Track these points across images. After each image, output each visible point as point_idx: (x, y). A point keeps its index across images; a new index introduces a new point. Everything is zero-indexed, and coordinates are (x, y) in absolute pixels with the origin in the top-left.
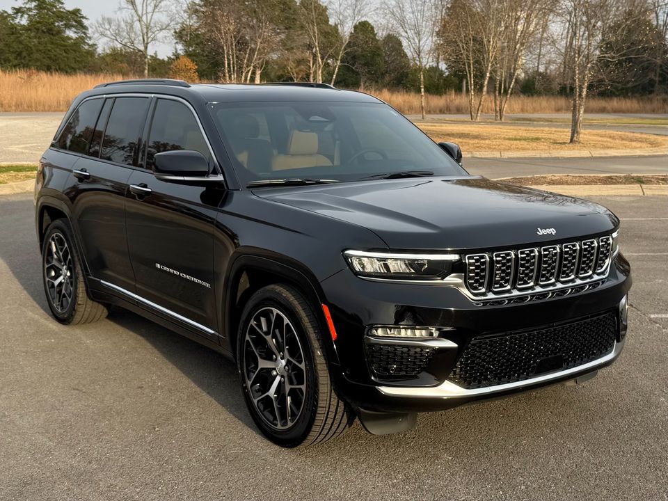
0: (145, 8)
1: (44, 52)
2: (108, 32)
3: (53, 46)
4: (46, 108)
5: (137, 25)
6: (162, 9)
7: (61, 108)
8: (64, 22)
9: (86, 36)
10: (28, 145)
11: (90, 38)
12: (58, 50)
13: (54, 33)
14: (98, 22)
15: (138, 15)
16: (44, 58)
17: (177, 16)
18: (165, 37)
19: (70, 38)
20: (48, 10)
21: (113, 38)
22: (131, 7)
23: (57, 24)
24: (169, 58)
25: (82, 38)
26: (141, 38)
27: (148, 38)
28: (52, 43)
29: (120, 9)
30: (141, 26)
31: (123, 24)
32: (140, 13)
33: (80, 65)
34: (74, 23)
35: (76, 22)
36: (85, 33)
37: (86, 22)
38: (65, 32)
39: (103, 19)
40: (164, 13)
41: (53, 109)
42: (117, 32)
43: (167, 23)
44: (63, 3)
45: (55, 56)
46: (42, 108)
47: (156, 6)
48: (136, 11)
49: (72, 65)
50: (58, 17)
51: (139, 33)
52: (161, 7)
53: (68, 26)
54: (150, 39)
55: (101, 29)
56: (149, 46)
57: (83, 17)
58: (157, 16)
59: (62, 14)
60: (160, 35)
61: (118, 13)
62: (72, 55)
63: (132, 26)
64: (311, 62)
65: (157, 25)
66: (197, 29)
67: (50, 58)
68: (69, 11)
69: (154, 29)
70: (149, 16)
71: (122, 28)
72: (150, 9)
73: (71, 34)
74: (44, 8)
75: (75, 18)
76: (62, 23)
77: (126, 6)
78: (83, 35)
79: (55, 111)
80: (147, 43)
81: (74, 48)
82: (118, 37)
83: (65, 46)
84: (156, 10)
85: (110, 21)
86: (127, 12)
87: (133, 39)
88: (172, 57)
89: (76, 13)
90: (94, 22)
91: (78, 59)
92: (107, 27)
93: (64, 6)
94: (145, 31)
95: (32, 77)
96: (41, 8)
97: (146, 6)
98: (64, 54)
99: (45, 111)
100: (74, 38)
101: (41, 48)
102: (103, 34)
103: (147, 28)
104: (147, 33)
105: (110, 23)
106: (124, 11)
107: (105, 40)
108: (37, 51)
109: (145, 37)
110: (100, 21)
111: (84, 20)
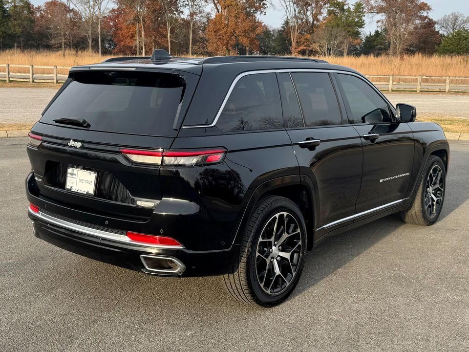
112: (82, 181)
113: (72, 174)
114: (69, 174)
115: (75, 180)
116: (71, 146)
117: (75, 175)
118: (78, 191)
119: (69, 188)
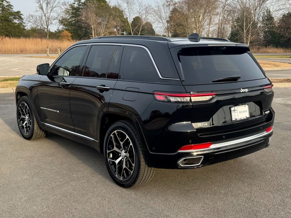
0: (47, 11)
1: (5, 29)
2: (32, 21)
3: (8, 26)
4: (12, 52)
5: (44, 17)
6: (54, 11)
7: (18, 52)
8: (13, 16)
9: (23, 22)
10: (19, 68)
11: (24, 23)
12: (11, 28)
13: (9, 21)
14: (27, 16)
15: (44, 14)
16: (5, 31)
17: (61, 14)
18: (56, 23)
19: (16, 23)
20: (7, 11)
21: (34, 23)
22: (41, 10)
23: (10, 17)
24: (55, 31)
25: (21, 23)
26: (45, 23)
27: (48, 23)
28: (8, 25)
29: (37, 11)
30: (46, 18)
31: (38, 18)
32: (45, 13)
33: (20, 34)
34: (18, 17)
35: (18, 16)
36: (22, 21)
37: (22, 17)
38: (13, 21)
39: (30, 15)
40: (55, 13)
41: (15, 53)
42: (35, 20)
43: (56, 17)
44: (12, 9)
45: (10, 30)
46: (10, 52)
47: (52, 10)
48: (43, 12)
49: (17, 34)
50: (11, 14)
51: (45, 21)
52: (54, 10)
53: (15, 18)
54: (49, 24)
55: (29, 19)
56: (49, 26)
57: (21, 14)
58: (52, 14)
59: (12, 13)
60: (54, 22)
61: (36, 13)
62: (17, 30)
63: (42, 18)
64: (117, 33)
65: (52, 18)
66: (68, 20)
67: (8, 32)
68: (15, 12)
69: (51, 19)
70: (49, 14)
71: (38, 19)
72: (49, 11)
73: (16, 21)
74: (5, 11)
75: (18, 15)
76: (12, 17)
77: (39, 10)
78: (21, 22)
79: (16, 53)
80: (48, 25)
81: (18, 27)
82: (36, 23)
83: (14, 26)
84: (52, 11)
85: (32, 16)
86: (39, 12)
87: (42, 24)
88: (57, 31)
89: (18, 12)
90: (26, 17)
91: (19, 32)
92: (31, 18)
93: (13, 10)
94: (47, 20)
95: (3, 39)
96: (3, 11)
97: (48, 10)
98: (14, 30)
99: (12, 54)
100: (18, 23)
101: (4, 27)
102: (29, 22)
103: (48, 19)
104: (48, 21)
105: (32, 17)
106: (38, 12)
107: (30, 24)
108: (2, 28)
109: (47, 22)
110: (28, 16)
111: (22, 16)
112: (240, 112)
113: (234, 110)
114: (232, 111)
115: (236, 113)
116: (243, 92)
117: (236, 110)
118: (242, 119)
119: (235, 119)
